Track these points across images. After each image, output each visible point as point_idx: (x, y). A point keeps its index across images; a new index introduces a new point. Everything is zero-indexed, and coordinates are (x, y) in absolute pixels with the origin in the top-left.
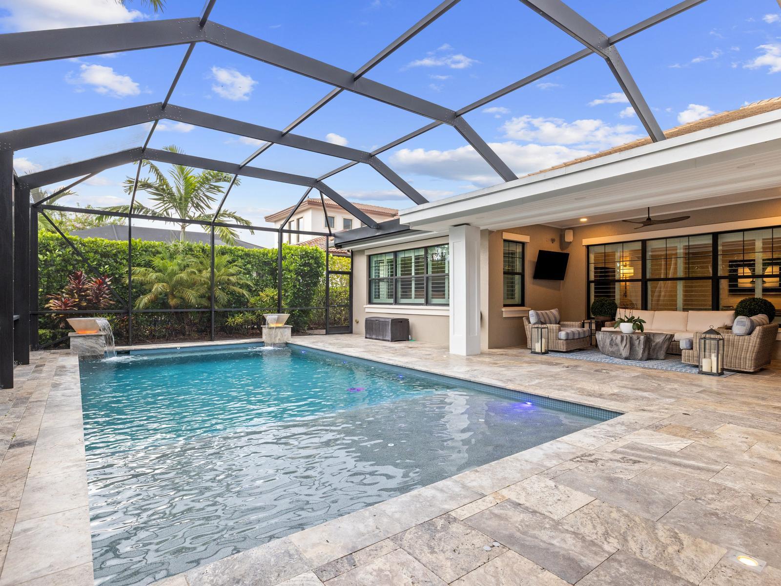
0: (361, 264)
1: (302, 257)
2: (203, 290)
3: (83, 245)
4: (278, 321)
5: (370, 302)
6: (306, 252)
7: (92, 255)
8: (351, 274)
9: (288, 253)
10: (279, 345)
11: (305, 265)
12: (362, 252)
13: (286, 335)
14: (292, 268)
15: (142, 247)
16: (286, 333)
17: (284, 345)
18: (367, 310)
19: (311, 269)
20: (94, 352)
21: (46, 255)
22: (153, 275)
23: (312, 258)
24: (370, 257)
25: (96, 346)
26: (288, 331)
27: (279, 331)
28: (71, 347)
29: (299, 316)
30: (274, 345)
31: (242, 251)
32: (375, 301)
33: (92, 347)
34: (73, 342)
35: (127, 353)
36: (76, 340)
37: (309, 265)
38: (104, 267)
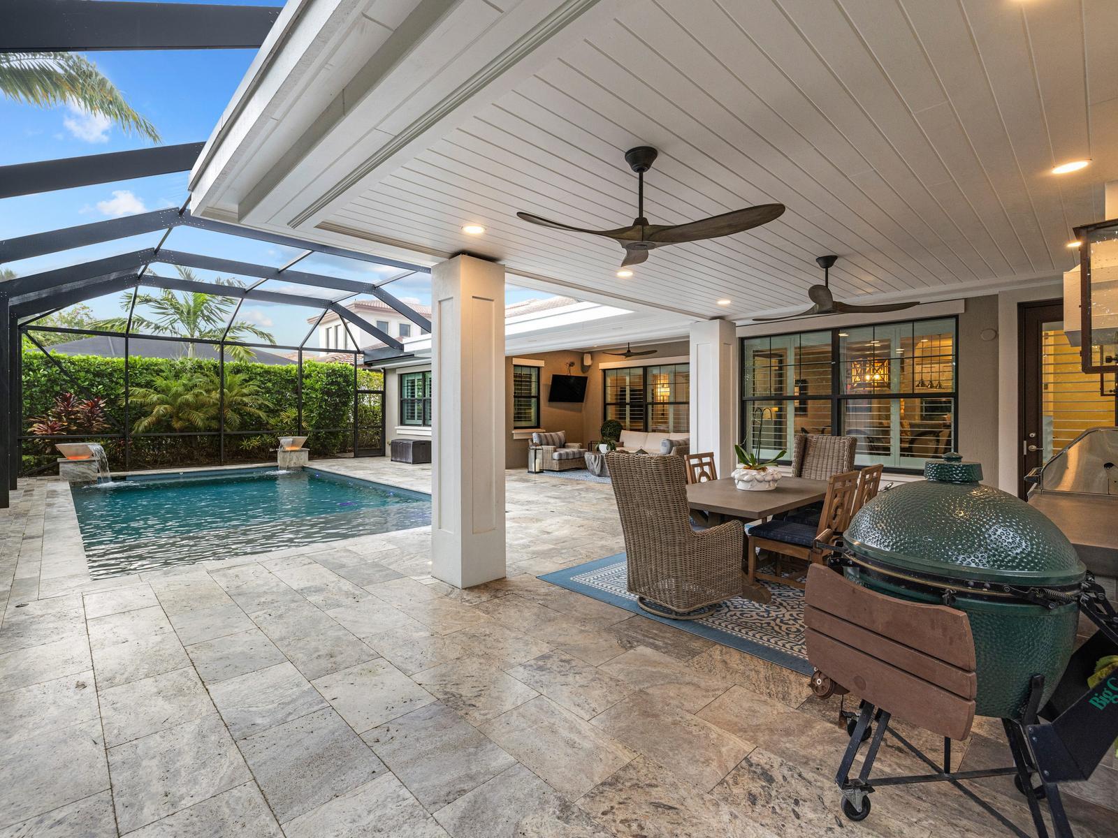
0: (393, 382)
1: (328, 375)
2: (213, 411)
3: (73, 363)
4: (293, 444)
5: (402, 423)
6: (334, 370)
7: (82, 374)
8: (383, 393)
9: (314, 371)
10: (295, 468)
11: (332, 383)
12: (393, 370)
13: (303, 459)
14: (317, 386)
15: (142, 365)
16: (302, 457)
17: (300, 469)
18: (398, 432)
19: (340, 389)
20: (86, 477)
21: (29, 375)
22: (155, 397)
23: (340, 376)
24: (401, 377)
25: (89, 472)
26: (305, 455)
27: (294, 455)
28: (61, 473)
29: (326, 438)
30: (288, 468)
31: (262, 368)
32: (408, 422)
33: (83, 473)
34: (62, 468)
35: (123, 478)
36: (66, 465)
37: (338, 384)
38: (97, 387)
